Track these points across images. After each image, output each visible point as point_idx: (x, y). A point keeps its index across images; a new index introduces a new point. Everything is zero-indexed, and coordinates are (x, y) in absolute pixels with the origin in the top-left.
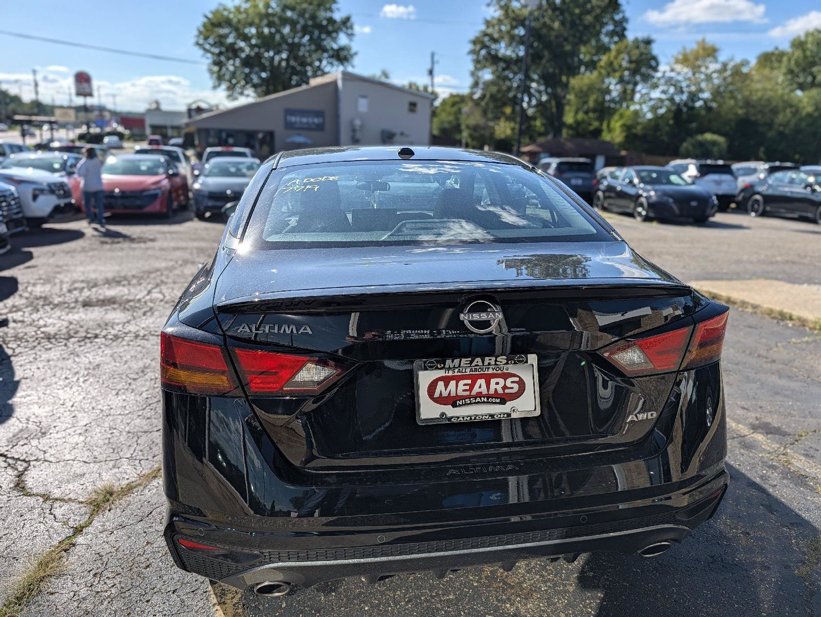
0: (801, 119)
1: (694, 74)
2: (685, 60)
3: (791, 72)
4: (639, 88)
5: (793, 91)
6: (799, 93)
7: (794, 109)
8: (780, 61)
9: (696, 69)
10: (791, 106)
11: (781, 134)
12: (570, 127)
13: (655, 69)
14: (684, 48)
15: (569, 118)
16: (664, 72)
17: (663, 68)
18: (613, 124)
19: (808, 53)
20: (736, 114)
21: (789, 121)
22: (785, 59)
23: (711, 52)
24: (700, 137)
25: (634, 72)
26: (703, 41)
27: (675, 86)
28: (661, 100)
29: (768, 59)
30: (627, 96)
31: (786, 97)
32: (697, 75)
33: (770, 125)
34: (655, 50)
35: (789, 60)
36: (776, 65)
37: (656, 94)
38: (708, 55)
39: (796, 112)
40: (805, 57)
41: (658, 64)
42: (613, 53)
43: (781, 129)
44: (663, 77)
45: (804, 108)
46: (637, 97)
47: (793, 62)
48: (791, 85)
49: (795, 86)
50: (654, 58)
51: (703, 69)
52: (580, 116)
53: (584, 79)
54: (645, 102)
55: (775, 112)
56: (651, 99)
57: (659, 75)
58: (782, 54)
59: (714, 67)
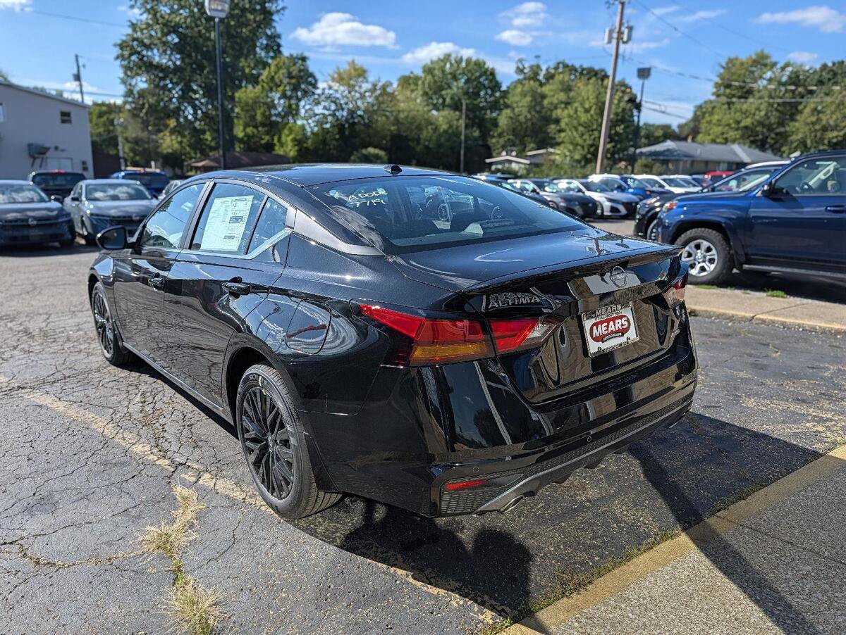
0: (440, 135)
1: (350, 92)
2: (341, 79)
3: (426, 94)
4: (302, 103)
5: (430, 111)
6: (434, 112)
7: (434, 127)
8: (416, 84)
9: (351, 88)
10: (432, 124)
11: (427, 147)
12: (241, 141)
13: (315, 86)
14: (338, 68)
15: (239, 132)
16: (324, 89)
17: (321, 85)
18: (283, 139)
19: (436, 78)
20: (391, 131)
21: (431, 137)
22: (420, 82)
23: (361, 73)
24: (364, 151)
25: (296, 88)
26: (353, 62)
27: (335, 102)
28: (325, 116)
29: (407, 81)
30: (292, 111)
31: (426, 116)
32: (353, 93)
33: (418, 140)
34: (312, 67)
35: (423, 83)
36: (413, 87)
37: (319, 110)
38: (359, 76)
39: (436, 129)
40: (435, 82)
41: (316, 81)
42: (273, 68)
43: (427, 143)
44: (323, 94)
45: (441, 125)
46: (302, 112)
47: (426, 86)
48: (428, 105)
49: (431, 107)
50: (311, 75)
51: (357, 88)
52: (249, 130)
53: (247, 93)
54: (311, 118)
55: (419, 128)
56: (316, 115)
57: (319, 91)
58: (417, 79)
59: (366, 86)
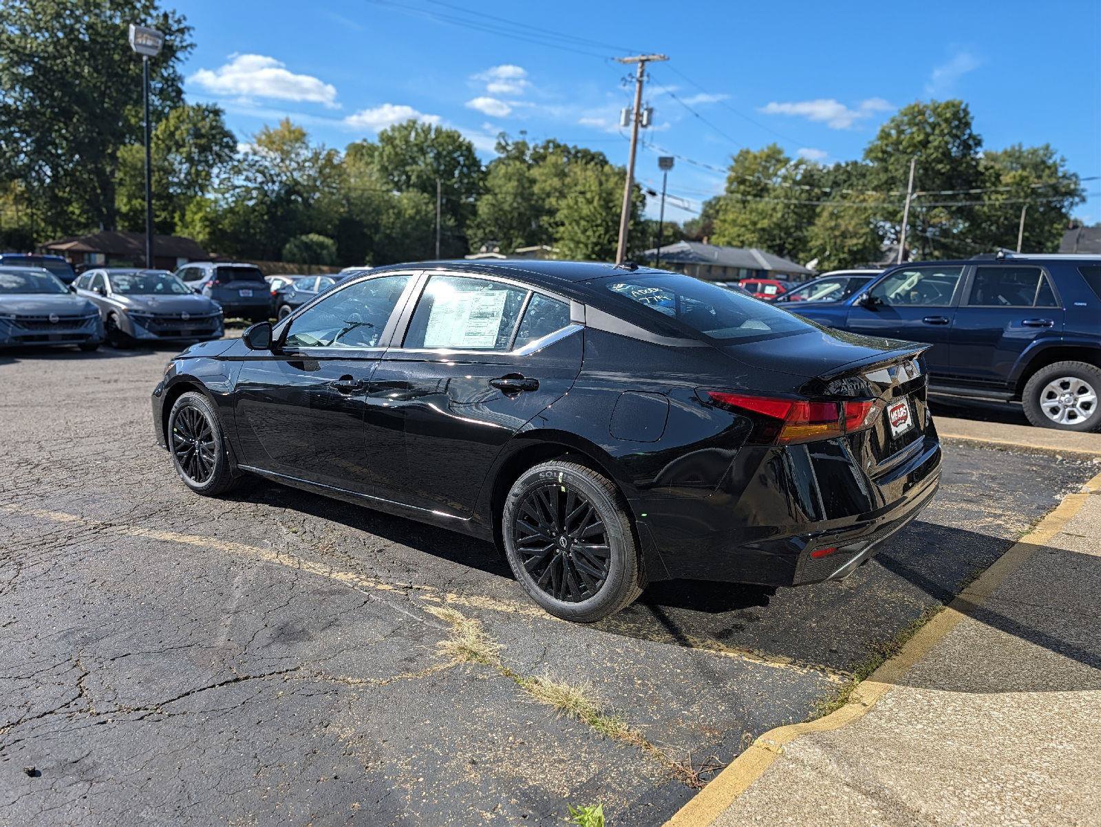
0: (406, 222)
1: (283, 161)
2: (270, 141)
3: (384, 168)
4: (215, 170)
5: (390, 190)
6: (396, 193)
7: (396, 211)
8: (372, 156)
9: (285, 155)
10: (393, 207)
11: (388, 236)
12: (125, 216)
13: (233, 149)
14: (266, 128)
15: (122, 204)
16: (246, 154)
17: (242, 148)
18: (188, 217)
19: (398, 150)
20: (340, 214)
21: (394, 224)
22: (376, 154)
23: (300, 137)
24: (305, 238)
25: (203, 149)
26: (287, 121)
27: (262, 172)
28: (248, 190)
29: (359, 151)
30: (198, 182)
31: (385, 198)
32: (287, 162)
33: (376, 227)
34: (229, 123)
35: (381, 155)
36: (367, 159)
37: (239, 180)
38: (296, 140)
39: (399, 214)
40: (397, 154)
41: (235, 142)
42: (172, 122)
43: (388, 231)
44: (245, 160)
45: (406, 210)
46: (215, 182)
47: (385, 159)
48: (387, 183)
49: (391, 186)
50: (228, 134)
51: (293, 156)
52: (137, 203)
53: (132, 152)
54: (228, 191)
55: (378, 211)
56: (235, 187)
57: (239, 156)
58: (372, 148)
59: (306, 154)
